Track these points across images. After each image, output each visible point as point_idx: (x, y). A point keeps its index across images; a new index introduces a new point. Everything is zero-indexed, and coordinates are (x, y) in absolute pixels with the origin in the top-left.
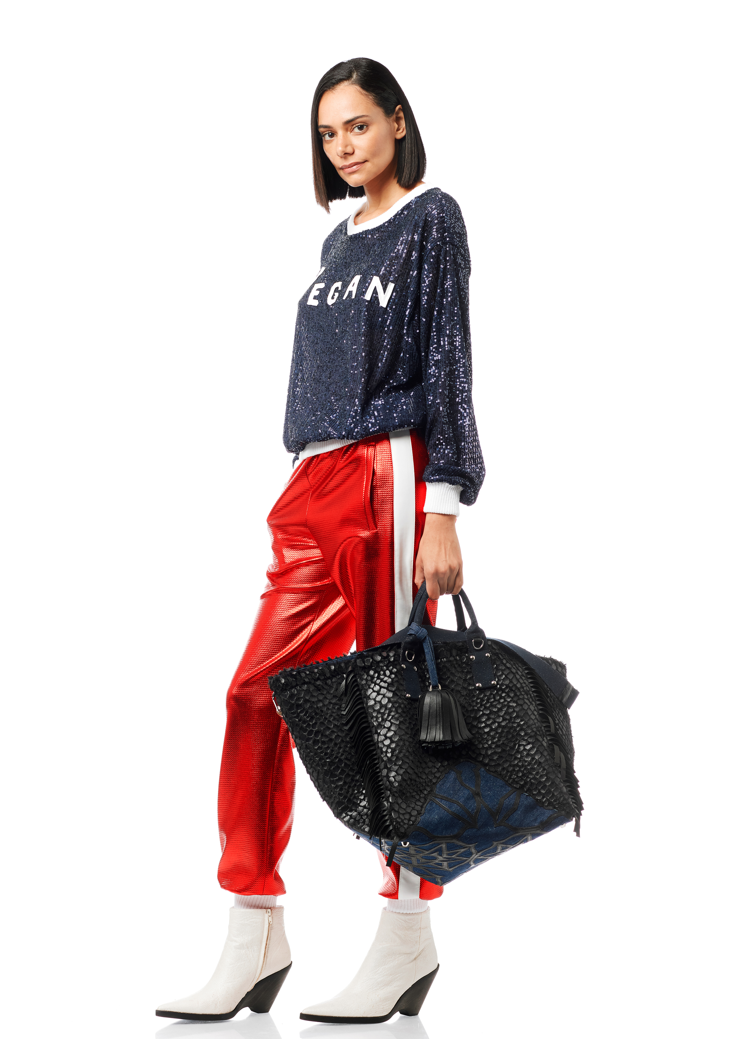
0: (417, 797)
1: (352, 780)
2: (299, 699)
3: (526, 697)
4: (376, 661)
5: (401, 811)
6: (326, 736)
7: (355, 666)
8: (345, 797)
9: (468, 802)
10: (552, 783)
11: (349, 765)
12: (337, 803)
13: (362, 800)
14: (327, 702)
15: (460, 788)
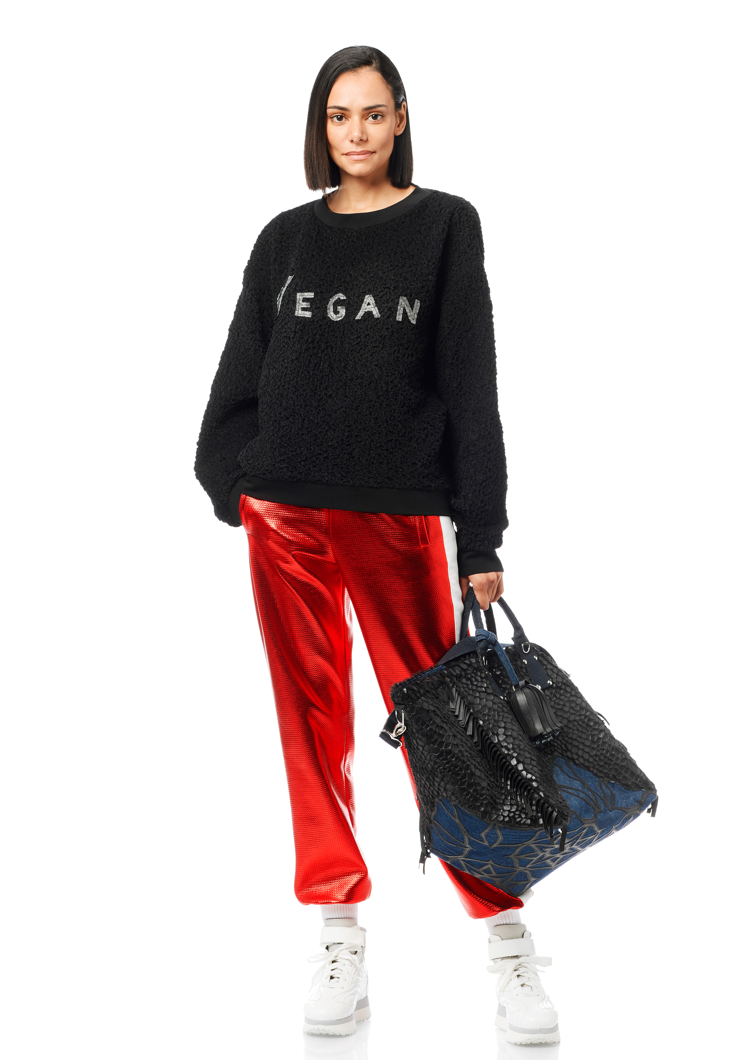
13: (504, 799)
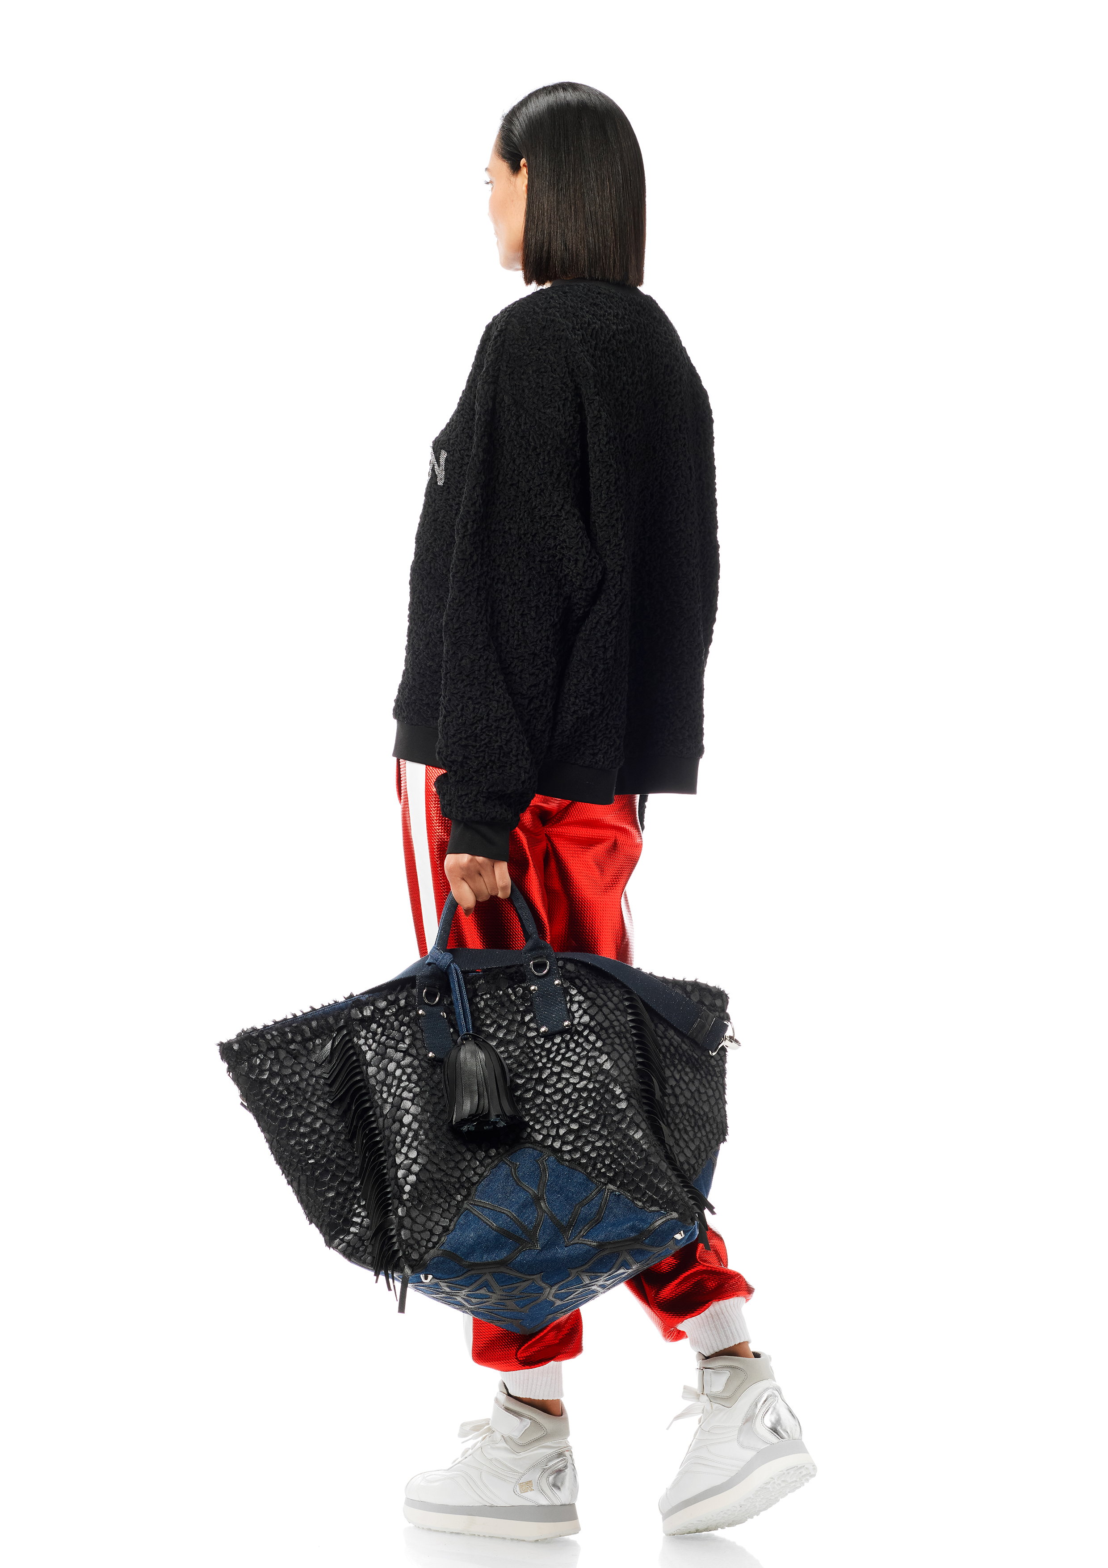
0: (446, 1206)
1: (350, 1189)
2: (262, 1072)
3: (617, 1041)
4: (379, 1009)
5: (416, 1228)
6: (306, 1125)
7: (349, 1020)
8: (339, 1217)
9: (524, 1211)
10: (655, 1170)
11: (344, 1167)
12: (327, 1225)
14: (306, 1075)
15: (514, 1189)
